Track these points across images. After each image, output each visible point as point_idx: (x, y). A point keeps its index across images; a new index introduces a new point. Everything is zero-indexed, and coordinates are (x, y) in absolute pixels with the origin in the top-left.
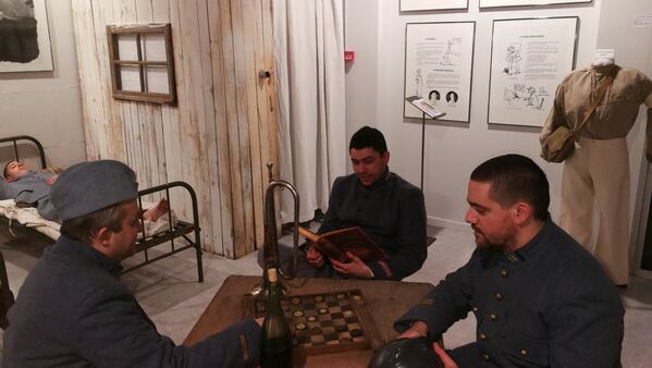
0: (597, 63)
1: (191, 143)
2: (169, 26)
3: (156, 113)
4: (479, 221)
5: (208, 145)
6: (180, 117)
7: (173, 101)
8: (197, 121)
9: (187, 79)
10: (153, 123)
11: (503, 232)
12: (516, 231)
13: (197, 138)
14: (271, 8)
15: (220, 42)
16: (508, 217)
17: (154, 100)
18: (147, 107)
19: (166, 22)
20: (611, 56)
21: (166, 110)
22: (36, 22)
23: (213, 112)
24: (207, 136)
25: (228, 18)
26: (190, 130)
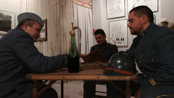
0: (162, 21)
1: (50, 50)
2: (46, 19)
3: (41, 44)
4: (131, 25)
5: (55, 50)
6: (48, 43)
7: (46, 39)
8: (52, 44)
9: (50, 32)
10: (40, 47)
11: (139, 26)
12: (143, 26)
13: (52, 49)
14: (73, 15)
15: (60, 21)
16: (140, 21)
17: (41, 40)
18: (39, 42)
19: (46, 18)
20: (166, 19)
21: (44, 42)
22: (11, 22)
23: (57, 40)
24: (55, 48)
25: (62, 16)
26: (50, 47)
